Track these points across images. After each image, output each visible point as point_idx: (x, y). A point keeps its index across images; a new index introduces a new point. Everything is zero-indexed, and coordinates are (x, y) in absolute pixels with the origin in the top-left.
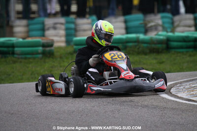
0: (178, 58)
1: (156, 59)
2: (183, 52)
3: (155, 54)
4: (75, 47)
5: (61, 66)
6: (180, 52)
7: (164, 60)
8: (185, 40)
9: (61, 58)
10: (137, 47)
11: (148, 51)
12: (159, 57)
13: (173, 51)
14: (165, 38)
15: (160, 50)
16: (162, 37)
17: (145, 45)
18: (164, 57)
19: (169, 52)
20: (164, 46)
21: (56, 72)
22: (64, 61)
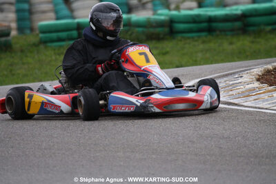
0: (187, 46)
1: (156, 48)
2: (193, 38)
3: (154, 42)
4: (41, 35)
5: (23, 64)
6: (189, 38)
7: (168, 49)
8: (195, 20)
9: (22, 51)
10: (129, 33)
11: (144, 38)
12: (160, 45)
13: (179, 36)
14: (167, 18)
15: (161, 36)
16: (162, 18)
17: (140, 29)
18: (168, 45)
19: (174, 38)
20: (167, 30)
21: (19, 72)
22: (27, 56)
